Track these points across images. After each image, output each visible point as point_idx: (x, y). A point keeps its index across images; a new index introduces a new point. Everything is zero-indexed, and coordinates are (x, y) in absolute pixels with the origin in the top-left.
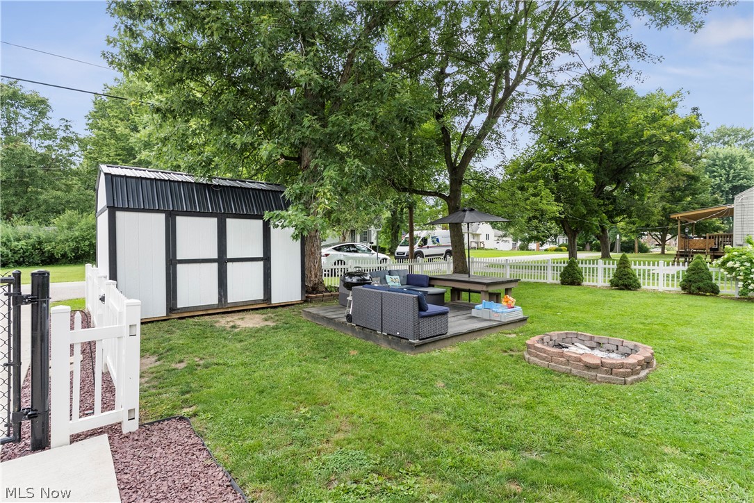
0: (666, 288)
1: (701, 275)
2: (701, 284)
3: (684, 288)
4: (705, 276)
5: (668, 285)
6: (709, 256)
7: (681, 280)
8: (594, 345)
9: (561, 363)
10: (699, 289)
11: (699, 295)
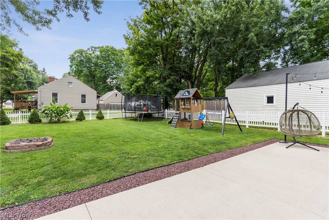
0: (22, 122)
1: (36, 116)
2: (36, 119)
3: (29, 122)
4: (37, 117)
5: (23, 121)
6: (27, 109)
7: (28, 119)
8: (29, 141)
9: (27, 148)
10: (36, 121)
11: (36, 123)
